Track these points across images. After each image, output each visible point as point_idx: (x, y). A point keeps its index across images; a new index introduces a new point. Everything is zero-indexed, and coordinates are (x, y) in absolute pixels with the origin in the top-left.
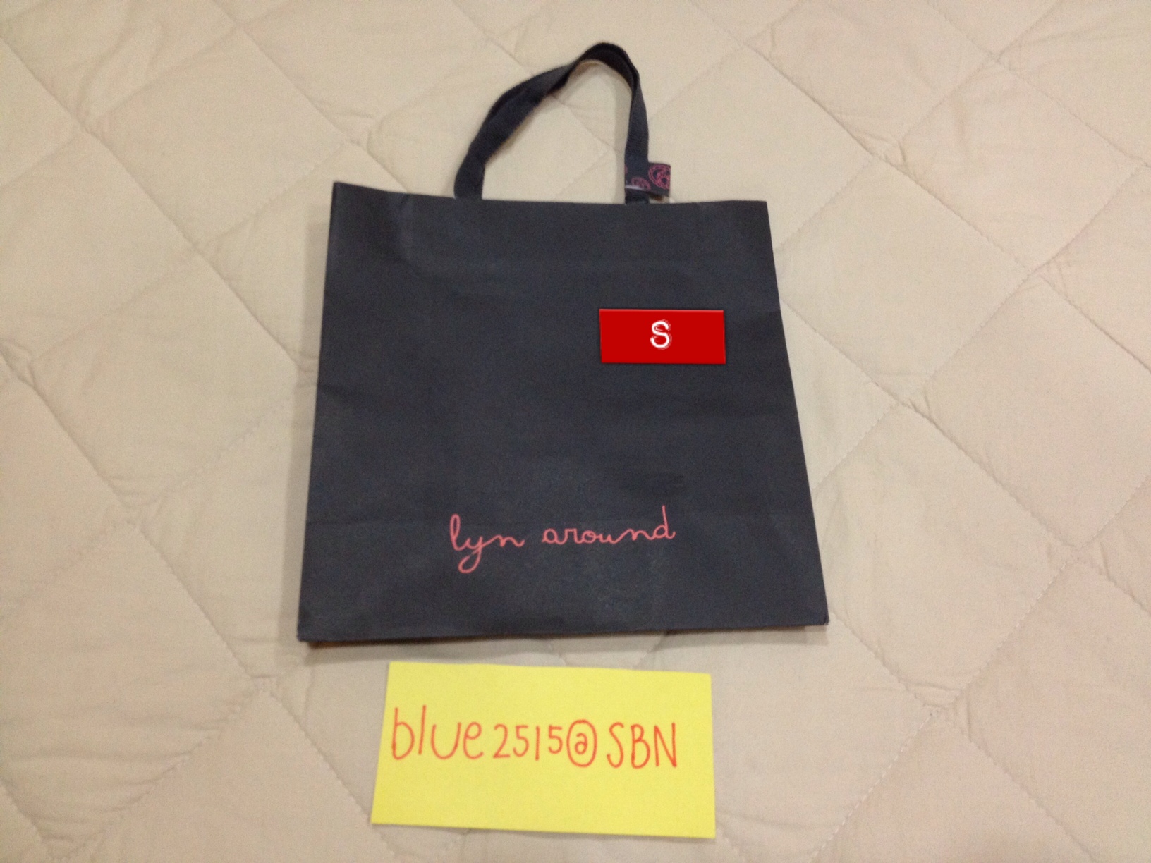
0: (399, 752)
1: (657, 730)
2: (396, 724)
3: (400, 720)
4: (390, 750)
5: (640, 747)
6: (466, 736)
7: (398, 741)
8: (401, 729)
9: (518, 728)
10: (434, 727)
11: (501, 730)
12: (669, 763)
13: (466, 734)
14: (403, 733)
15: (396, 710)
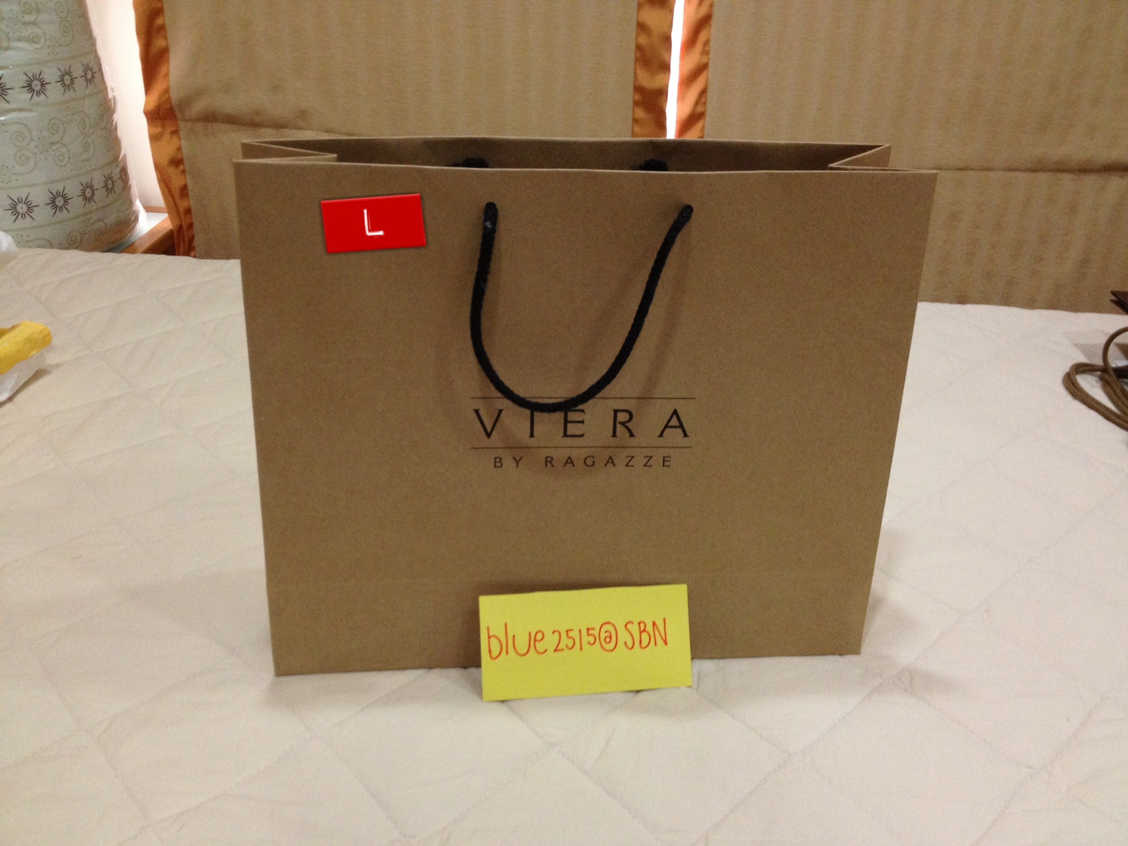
0: (494, 655)
1: (654, 624)
2: (489, 637)
3: (491, 634)
4: (488, 654)
5: (645, 636)
6: (535, 640)
7: (492, 647)
8: (493, 640)
9: (567, 631)
10: (514, 637)
11: (556, 634)
12: (663, 644)
13: (535, 639)
14: (494, 642)
15: (488, 628)
